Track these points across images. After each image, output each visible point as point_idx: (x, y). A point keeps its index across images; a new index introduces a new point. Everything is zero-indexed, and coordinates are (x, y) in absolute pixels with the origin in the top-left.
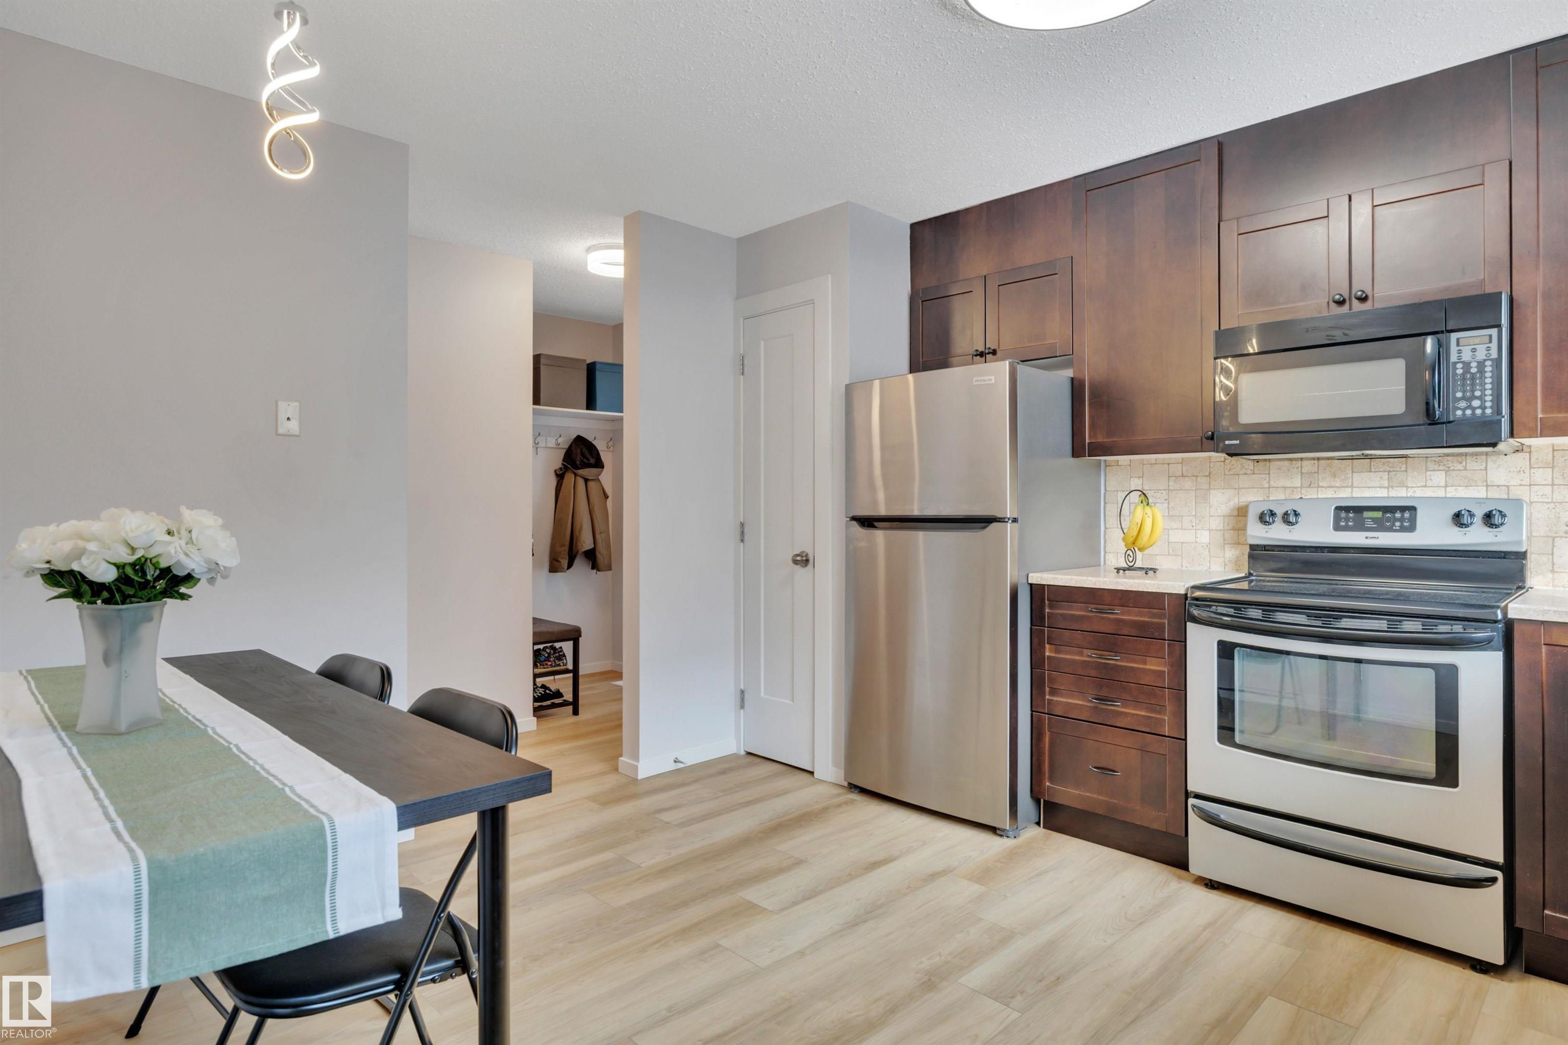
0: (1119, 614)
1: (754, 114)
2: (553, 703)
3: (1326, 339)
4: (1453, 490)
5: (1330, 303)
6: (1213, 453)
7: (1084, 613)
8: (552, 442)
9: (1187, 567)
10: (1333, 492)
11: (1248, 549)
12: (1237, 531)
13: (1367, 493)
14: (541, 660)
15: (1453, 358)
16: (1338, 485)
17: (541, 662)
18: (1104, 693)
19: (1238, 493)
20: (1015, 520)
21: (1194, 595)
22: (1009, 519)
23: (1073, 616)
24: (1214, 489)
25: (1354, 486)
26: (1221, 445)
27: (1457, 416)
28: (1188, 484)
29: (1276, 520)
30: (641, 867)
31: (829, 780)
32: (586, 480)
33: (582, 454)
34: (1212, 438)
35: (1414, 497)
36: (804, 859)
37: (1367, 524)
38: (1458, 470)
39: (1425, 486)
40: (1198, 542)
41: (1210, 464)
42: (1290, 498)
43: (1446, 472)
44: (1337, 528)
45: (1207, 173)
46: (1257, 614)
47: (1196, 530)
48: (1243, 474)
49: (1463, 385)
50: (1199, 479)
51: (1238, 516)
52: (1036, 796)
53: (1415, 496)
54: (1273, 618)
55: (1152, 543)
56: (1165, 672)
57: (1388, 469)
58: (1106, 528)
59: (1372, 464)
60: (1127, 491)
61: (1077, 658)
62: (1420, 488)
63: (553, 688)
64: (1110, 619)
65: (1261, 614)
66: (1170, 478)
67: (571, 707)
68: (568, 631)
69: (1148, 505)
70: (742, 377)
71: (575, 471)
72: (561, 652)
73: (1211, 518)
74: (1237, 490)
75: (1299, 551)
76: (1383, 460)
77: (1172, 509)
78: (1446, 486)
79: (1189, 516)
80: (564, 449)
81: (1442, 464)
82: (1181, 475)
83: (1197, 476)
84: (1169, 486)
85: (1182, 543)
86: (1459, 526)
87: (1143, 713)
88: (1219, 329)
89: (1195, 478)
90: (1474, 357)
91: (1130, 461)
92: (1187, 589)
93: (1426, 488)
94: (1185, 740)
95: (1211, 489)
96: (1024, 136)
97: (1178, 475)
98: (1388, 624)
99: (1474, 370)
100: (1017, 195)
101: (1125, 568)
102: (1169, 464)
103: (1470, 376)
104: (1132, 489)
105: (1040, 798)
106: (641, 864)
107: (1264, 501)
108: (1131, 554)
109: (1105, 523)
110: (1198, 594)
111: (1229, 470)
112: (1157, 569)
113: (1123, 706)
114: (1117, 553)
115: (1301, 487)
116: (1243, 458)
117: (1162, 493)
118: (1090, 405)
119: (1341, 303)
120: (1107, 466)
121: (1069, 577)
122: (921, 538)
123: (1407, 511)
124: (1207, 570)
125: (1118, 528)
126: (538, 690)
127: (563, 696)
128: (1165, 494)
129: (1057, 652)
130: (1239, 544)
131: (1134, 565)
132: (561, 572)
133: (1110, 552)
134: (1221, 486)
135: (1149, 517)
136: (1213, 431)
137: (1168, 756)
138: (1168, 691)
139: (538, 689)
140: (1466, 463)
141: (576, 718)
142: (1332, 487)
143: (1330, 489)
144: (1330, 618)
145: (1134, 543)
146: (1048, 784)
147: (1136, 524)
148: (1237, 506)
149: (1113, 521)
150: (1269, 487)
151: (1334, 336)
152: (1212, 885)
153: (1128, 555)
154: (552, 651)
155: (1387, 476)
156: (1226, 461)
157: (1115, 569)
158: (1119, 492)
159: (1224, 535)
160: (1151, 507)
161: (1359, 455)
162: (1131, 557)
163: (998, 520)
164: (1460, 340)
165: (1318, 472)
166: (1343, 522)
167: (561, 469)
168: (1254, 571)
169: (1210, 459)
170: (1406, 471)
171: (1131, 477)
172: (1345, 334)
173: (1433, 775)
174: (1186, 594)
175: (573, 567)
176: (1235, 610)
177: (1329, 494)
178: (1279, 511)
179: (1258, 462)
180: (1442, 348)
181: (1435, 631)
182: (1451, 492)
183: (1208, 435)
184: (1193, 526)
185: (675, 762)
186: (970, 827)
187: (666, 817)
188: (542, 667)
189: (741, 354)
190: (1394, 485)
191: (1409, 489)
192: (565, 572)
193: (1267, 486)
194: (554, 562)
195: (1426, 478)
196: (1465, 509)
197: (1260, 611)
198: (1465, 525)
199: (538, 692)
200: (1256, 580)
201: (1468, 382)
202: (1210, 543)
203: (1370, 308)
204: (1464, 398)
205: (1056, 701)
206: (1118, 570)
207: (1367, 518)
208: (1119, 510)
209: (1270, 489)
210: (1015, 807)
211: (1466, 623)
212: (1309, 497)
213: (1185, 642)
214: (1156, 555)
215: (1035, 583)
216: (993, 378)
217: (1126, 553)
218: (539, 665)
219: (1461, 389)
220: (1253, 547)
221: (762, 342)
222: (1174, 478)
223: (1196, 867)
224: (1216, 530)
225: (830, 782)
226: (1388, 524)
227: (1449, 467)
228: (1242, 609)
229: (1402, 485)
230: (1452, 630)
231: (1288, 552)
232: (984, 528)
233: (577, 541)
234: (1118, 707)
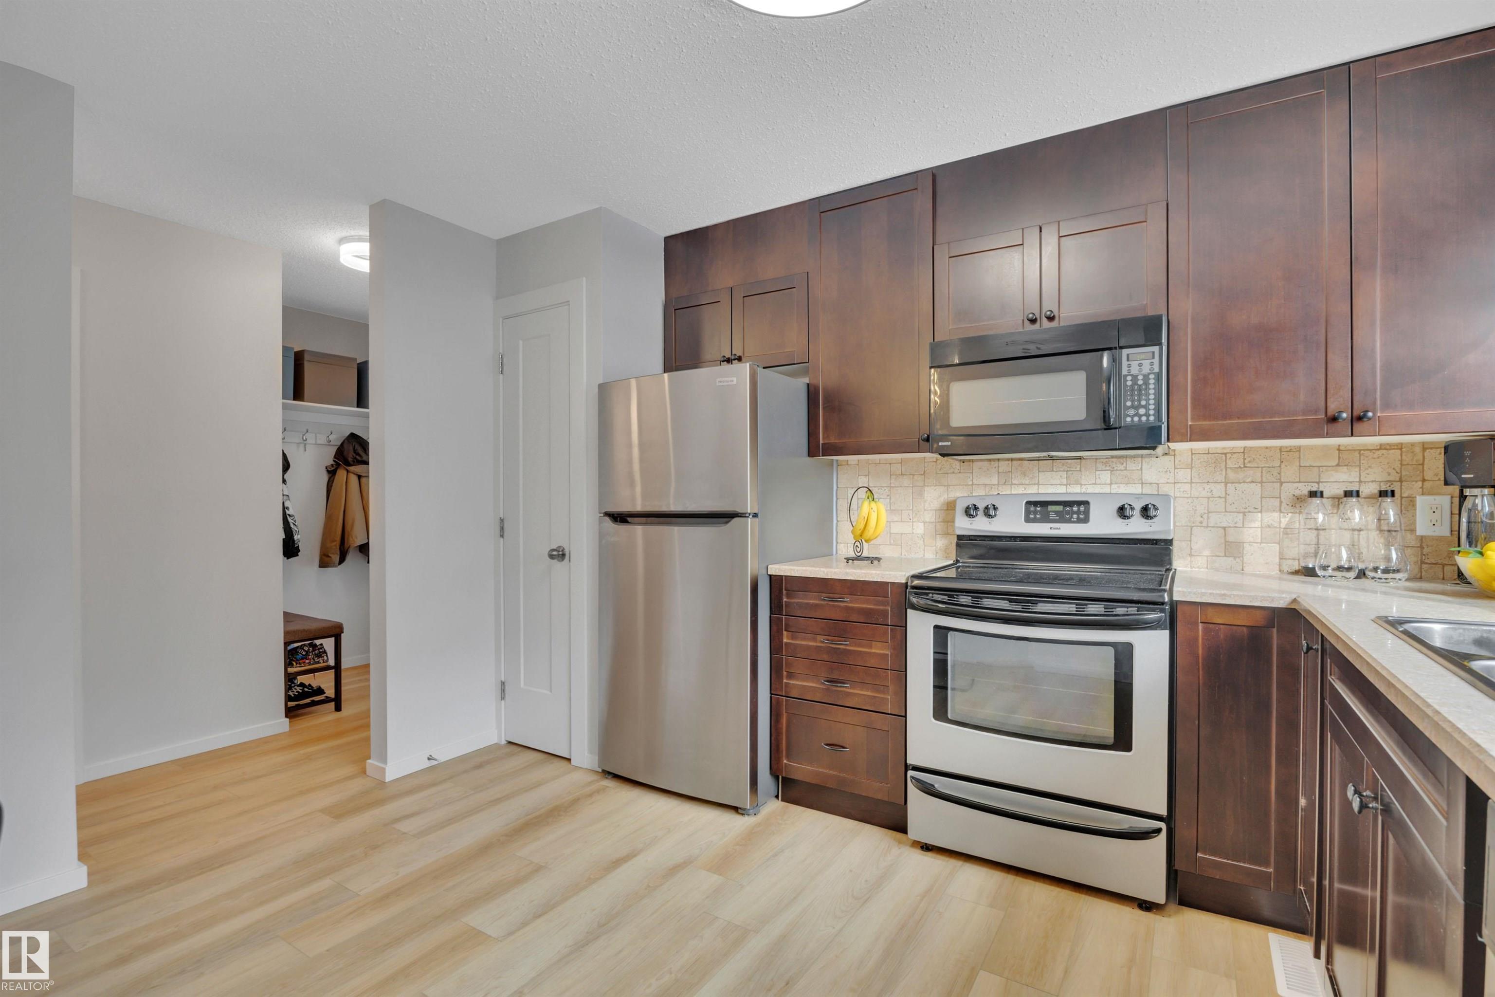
0: (849, 602)
1: (485, 90)
2: (313, 701)
3: (1023, 352)
4: (1116, 487)
5: (1024, 321)
6: (929, 453)
7: (817, 602)
8: (322, 439)
9: (905, 555)
10: (1023, 489)
11: (955, 540)
12: (946, 523)
13: (1051, 490)
14: (298, 658)
15: (1124, 371)
16: (1027, 482)
17: (298, 660)
18: (835, 676)
19: (948, 490)
20: (755, 515)
21: (913, 584)
22: (750, 514)
23: (808, 604)
24: (928, 486)
25: (1040, 483)
26: (935, 446)
27: (1127, 423)
28: (906, 481)
29: (978, 513)
30: (359, 895)
31: (585, 767)
32: (359, 477)
33: (355, 451)
34: (927, 440)
35: (1086, 493)
36: (543, 865)
37: (1051, 517)
38: (1120, 470)
39: (1095, 484)
40: (915, 533)
41: (924, 464)
42: (989, 494)
43: (1111, 471)
44: (1028, 520)
45: (923, 202)
46: (967, 600)
47: (913, 522)
48: (951, 473)
49: (1132, 395)
50: (916, 477)
51: (947, 510)
52: (775, 772)
53: (1088, 492)
54: (981, 604)
55: (876, 536)
56: (888, 654)
57: (1067, 469)
58: (838, 521)
59: (1054, 464)
60: (855, 488)
61: (811, 643)
62: (1091, 486)
63: (315, 685)
64: (839, 607)
65: (970, 601)
66: (892, 476)
67: (334, 703)
68: (329, 628)
69: (873, 500)
70: (501, 375)
71: (347, 468)
72: (321, 648)
73: (926, 512)
74: (946, 487)
75: (997, 540)
76: (1063, 461)
77: (893, 504)
78: (1111, 484)
79: (907, 510)
80: (337, 446)
81: (1108, 465)
82: (900, 474)
83: (913, 475)
84: (890, 483)
85: (902, 534)
86: (1123, 518)
87: (869, 693)
88: (934, 341)
89: (912, 476)
90: (1140, 370)
91: (858, 460)
92: (908, 579)
93: (1095, 486)
94: (905, 716)
95: (925, 486)
96: (763, 149)
97: (898, 474)
98: (1077, 608)
99: (1140, 382)
100: (759, 213)
101: (854, 558)
102: (890, 464)
103: (1137, 388)
104: (860, 486)
105: (778, 774)
106: (360, 891)
107: (968, 496)
108: (859, 545)
109: (837, 517)
110: (916, 582)
111: (940, 470)
112: (881, 559)
113: (851, 688)
114: (847, 543)
115: (998, 484)
116: (953, 459)
117: (885, 490)
118: (824, 408)
119: (1033, 321)
120: (838, 465)
121: (804, 568)
122: (677, 532)
123: (1082, 505)
124: (922, 557)
125: (847, 521)
126: (296, 689)
127: (325, 693)
128: (887, 490)
129: (793, 638)
130: (948, 534)
131: (861, 554)
132: (331, 567)
133: (841, 543)
134: (934, 484)
135: (874, 511)
136: (928, 434)
137: (890, 732)
138: (891, 672)
139: (296, 687)
140: (1126, 465)
141: (338, 714)
142: (1023, 484)
143: (1021, 486)
144: (1029, 603)
145: (861, 536)
146: (785, 761)
147: (863, 518)
148: (946, 501)
149: (844, 515)
150: (972, 485)
151: (1029, 350)
152: (927, 848)
153: (857, 546)
154: (311, 649)
155: (1065, 475)
156: (938, 461)
157: (845, 559)
158: (849, 489)
159: (936, 526)
160: (875, 502)
161: (1046, 457)
162: (858, 547)
163: (739, 515)
164: (1130, 356)
165: (1011, 472)
166: (1032, 515)
167: (332, 465)
168: (960, 558)
169: (924, 460)
170: (1080, 470)
171: (859, 475)
172: (1038, 348)
173: (1111, 741)
174: (907, 583)
175: (344, 563)
176: (948, 597)
177: (1020, 490)
178: (981, 506)
179: (963, 462)
180: (1116, 361)
181: (1114, 613)
182: (1115, 489)
183: (924, 437)
184: (910, 519)
185: (429, 759)
186: (714, 807)
187: (404, 826)
188: (298, 665)
189: (500, 353)
190: (1071, 483)
191: (1083, 486)
192: (336, 567)
193: (971, 483)
194: (324, 557)
195: (1096, 476)
196: (1127, 503)
197: (970, 598)
198: (1128, 516)
199: (295, 691)
200: (963, 566)
201: (1136, 393)
202: (924, 534)
203: (1057, 325)
204: (1132, 407)
205: (793, 684)
206: (848, 560)
207: (1051, 512)
208: (849, 505)
209: (974, 486)
210: (756, 787)
211: (1139, 605)
212: (1004, 493)
213: (906, 627)
214: (880, 545)
215: (774, 574)
216: (735, 379)
217: (854, 544)
218: (295, 664)
219: (1130, 398)
220: (960, 538)
221: (521, 342)
222: (894, 476)
223: (914, 833)
224: (929, 522)
225: (586, 769)
226: (1068, 517)
227: (1113, 468)
228: (955, 597)
229: (1077, 483)
230: (1127, 612)
231: (988, 541)
232: (727, 523)
233: (348, 536)
234: (847, 688)
